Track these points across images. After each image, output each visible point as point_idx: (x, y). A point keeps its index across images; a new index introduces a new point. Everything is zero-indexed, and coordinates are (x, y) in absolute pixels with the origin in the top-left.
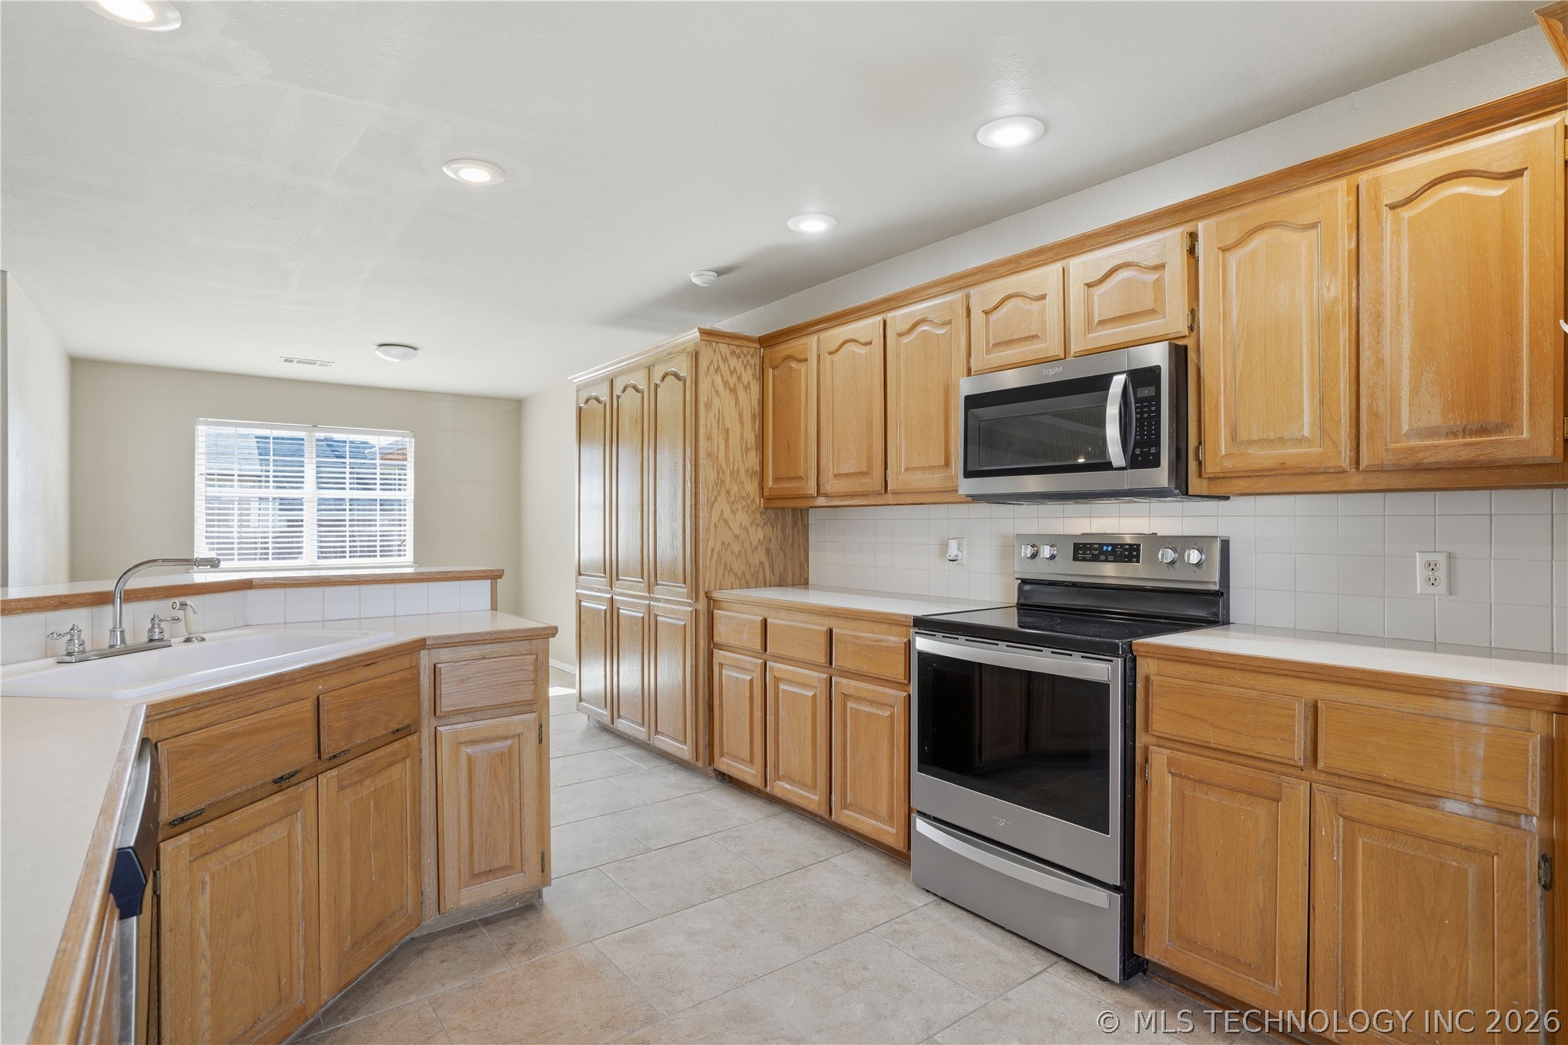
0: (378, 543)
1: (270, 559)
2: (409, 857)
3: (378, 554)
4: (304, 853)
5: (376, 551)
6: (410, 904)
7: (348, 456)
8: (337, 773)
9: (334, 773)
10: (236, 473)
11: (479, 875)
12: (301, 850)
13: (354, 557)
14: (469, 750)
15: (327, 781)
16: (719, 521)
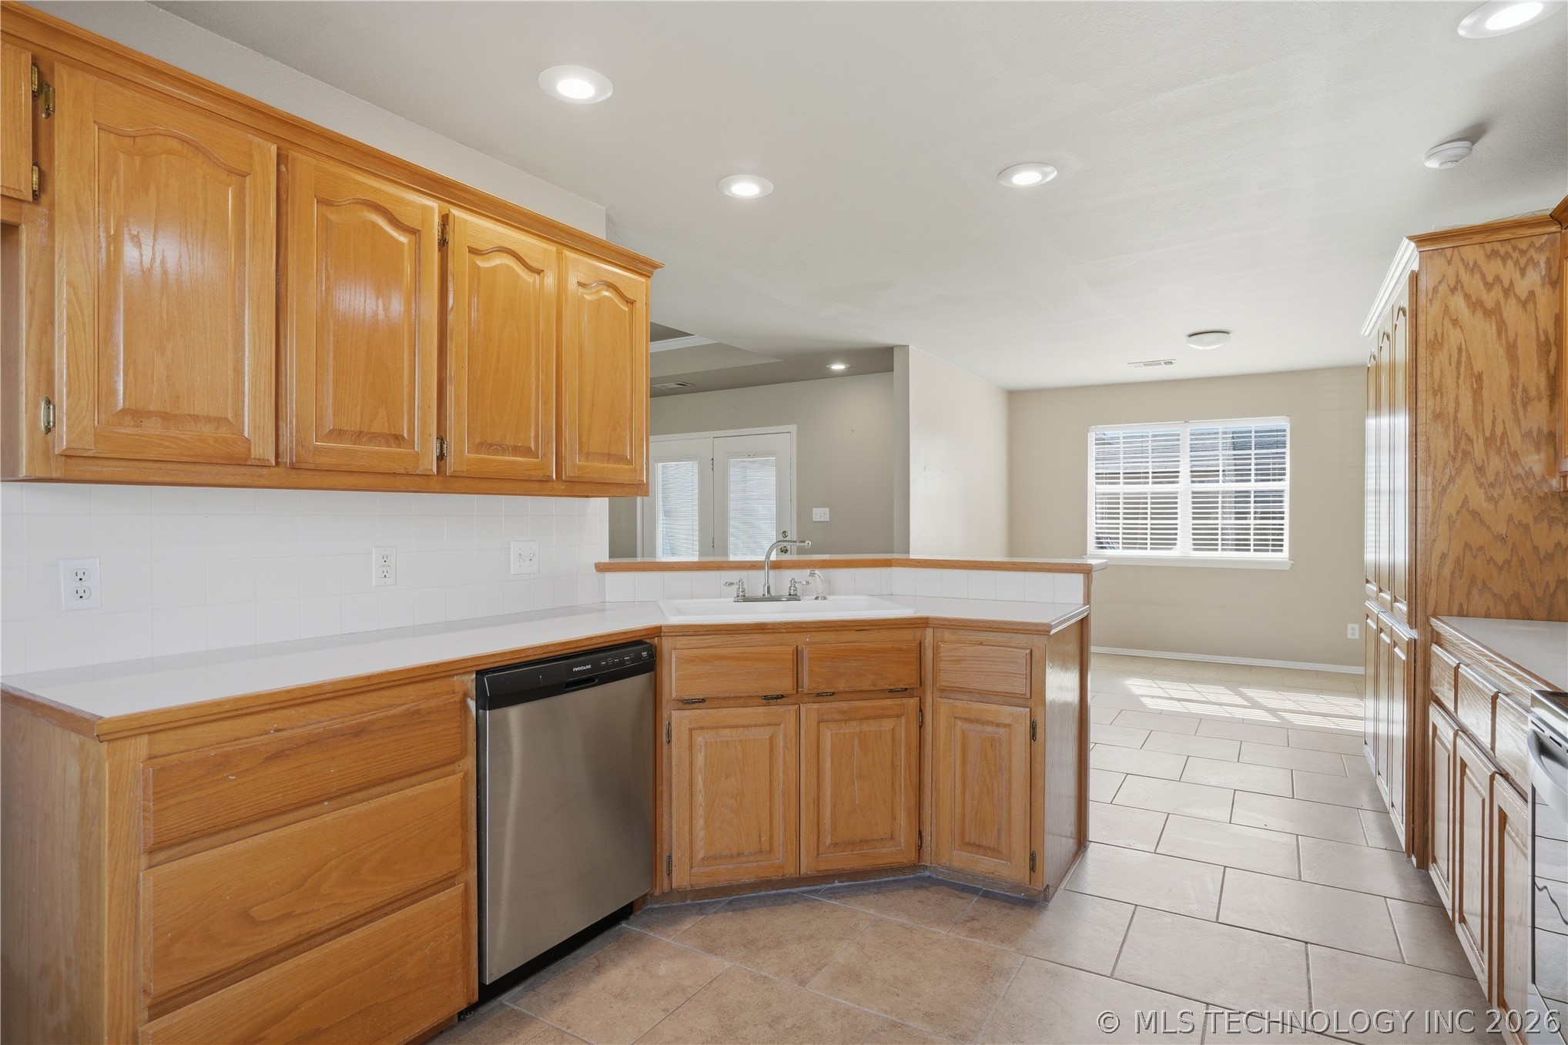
0: (1252, 537)
1: (1149, 548)
2: (903, 800)
3: (1252, 547)
4: (784, 756)
5: (1249, 545)
6: (903, 840)
7: (1220, 448)
8: (817, 707)
9: (815, 706)
10: (1121, 471)
11: (969, 844)
12: (782, 754)
13: (1226, 550)
14: (967, 726)
15: (806, 711)
16: (1458, 513)
